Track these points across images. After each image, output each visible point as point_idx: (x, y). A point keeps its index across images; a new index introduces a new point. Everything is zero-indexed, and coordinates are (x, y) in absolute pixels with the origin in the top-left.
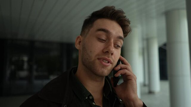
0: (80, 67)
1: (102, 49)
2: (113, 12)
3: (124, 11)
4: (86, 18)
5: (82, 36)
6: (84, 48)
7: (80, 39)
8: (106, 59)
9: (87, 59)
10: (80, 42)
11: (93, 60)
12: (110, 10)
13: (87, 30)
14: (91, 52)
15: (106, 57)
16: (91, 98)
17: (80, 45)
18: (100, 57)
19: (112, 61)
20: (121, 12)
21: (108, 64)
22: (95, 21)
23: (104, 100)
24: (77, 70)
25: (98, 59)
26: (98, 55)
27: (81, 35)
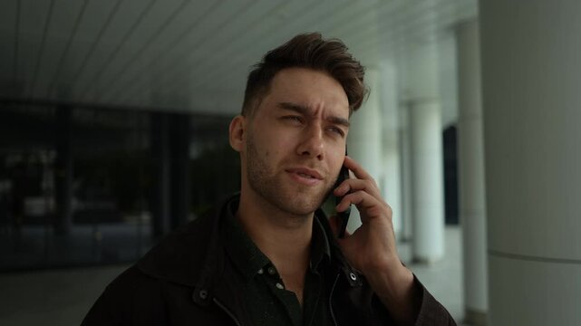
0: (246, 195)
1: (293, 144)
2: (317, 48)
3: (346, 42)
4: (254, 69)
5: (244, 117)
6: (251, 147)
7: (241, 125)
8: (307, 170)
9: (261, 173)
10: (241, 132)
11: (274, 175)
12: (308, 45)
13: (255, 102)
14: (267, 154)
15: (306, 166)
16: (271, 271)
17: (241, 140)
18: (291, 166)
19: (323, 174)
20: (338, 46)
21: (313, 180)
22: (273, 75)
23: (310, 278)
24: (239, 201)
25: (288, 171)
26: (285, 161)
27: (243, 114)
